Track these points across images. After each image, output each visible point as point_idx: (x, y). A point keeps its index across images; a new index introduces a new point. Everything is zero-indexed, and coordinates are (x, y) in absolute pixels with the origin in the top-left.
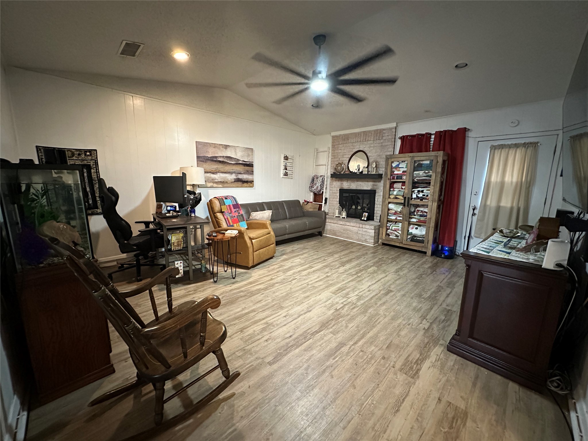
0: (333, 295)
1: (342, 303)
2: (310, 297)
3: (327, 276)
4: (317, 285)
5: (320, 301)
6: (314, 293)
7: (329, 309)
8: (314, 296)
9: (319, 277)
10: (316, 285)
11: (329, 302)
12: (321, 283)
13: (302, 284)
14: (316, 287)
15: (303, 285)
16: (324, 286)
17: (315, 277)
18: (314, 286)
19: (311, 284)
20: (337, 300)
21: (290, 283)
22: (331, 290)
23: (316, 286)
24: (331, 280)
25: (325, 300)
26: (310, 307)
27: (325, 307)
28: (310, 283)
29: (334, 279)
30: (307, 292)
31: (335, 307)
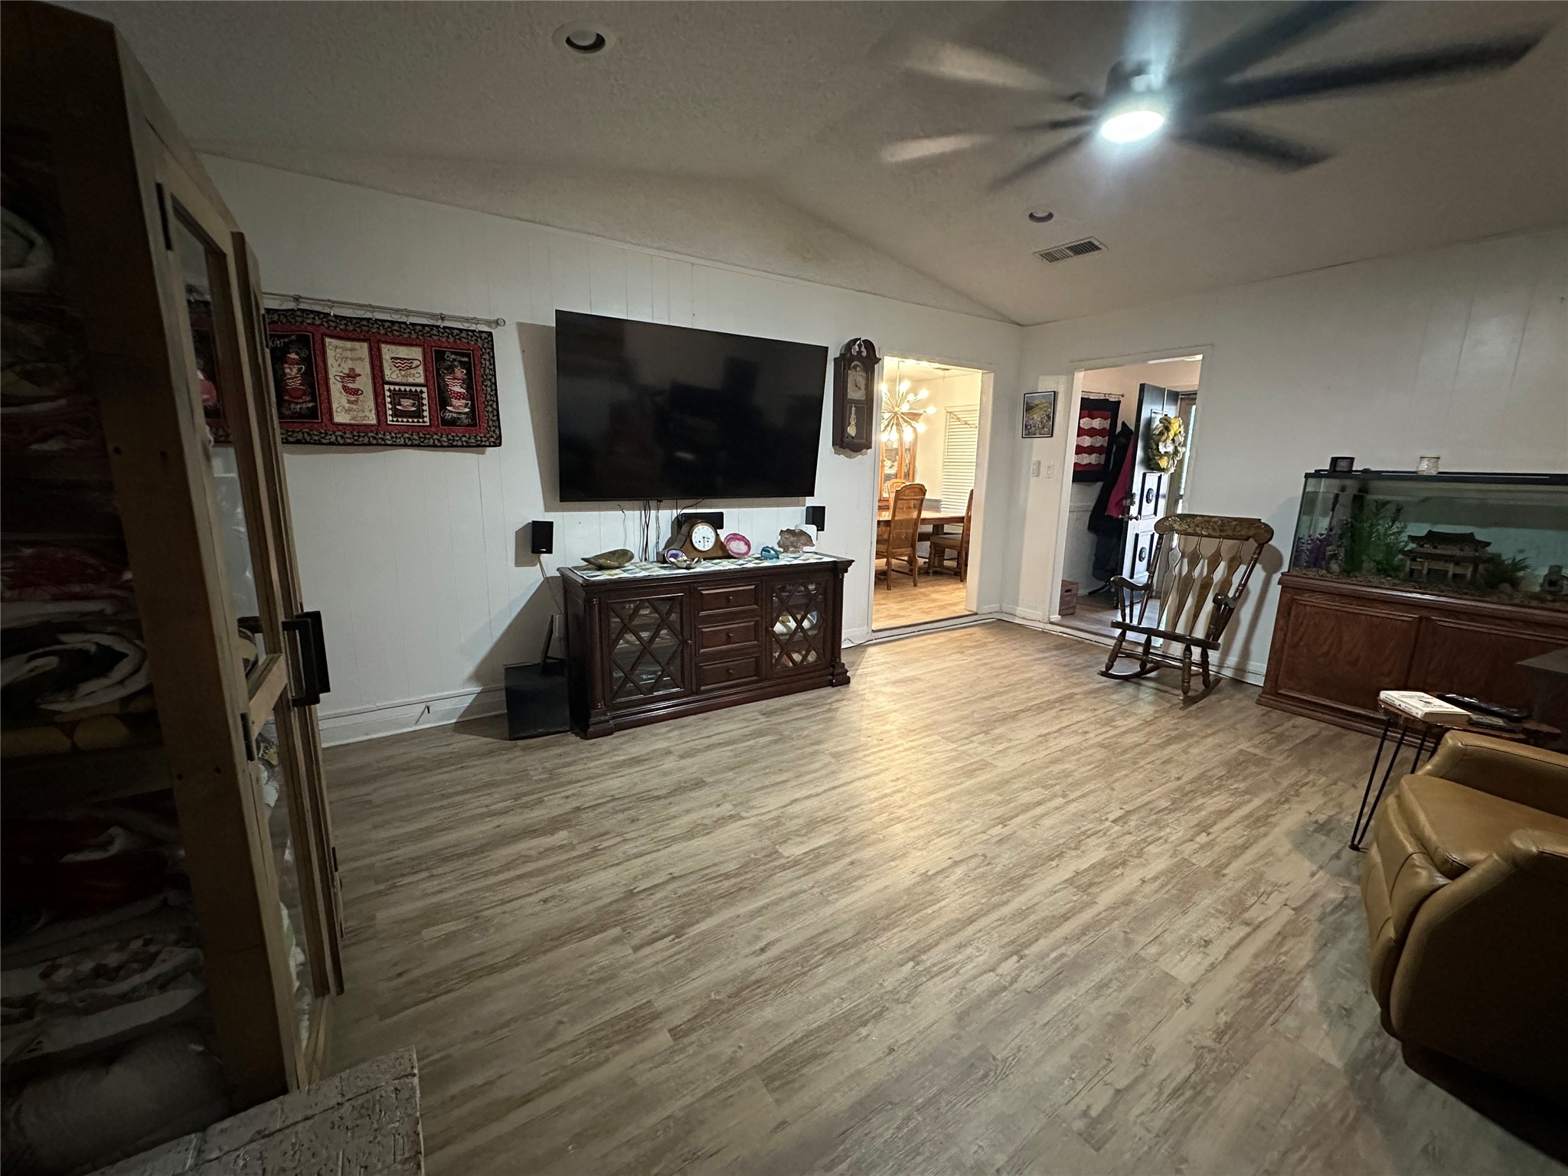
0: (989, 760)
1: (972, 742)
2: (1047, 760)
3: (1003, 821)
4: (1037, 790)
5: (1022, 751)
6: (1040, 768)
7: (1000, 737)
8: (1038, 762)
9: (1036, 822)
10: (1037, 793)
11: (999, 748)
12: (1026, 797)
13: (1083, 800)
14: (1037, 783)
15: (1078, 793)
16: (1015, 787)
17: (1047, 822)
18: (1045, 787)
19: (1055, 796)
20: (982, 748)
21: (1127, 807)
22: (994, 773)
23: (1040, 789)
24: (993, 805)
25: (1011, 751)
26: (1041, 742)
27: (1010, 740)
28: (1060, 801)
29: (981, 809)
30: (1058, 773)
31: (989, 737)
